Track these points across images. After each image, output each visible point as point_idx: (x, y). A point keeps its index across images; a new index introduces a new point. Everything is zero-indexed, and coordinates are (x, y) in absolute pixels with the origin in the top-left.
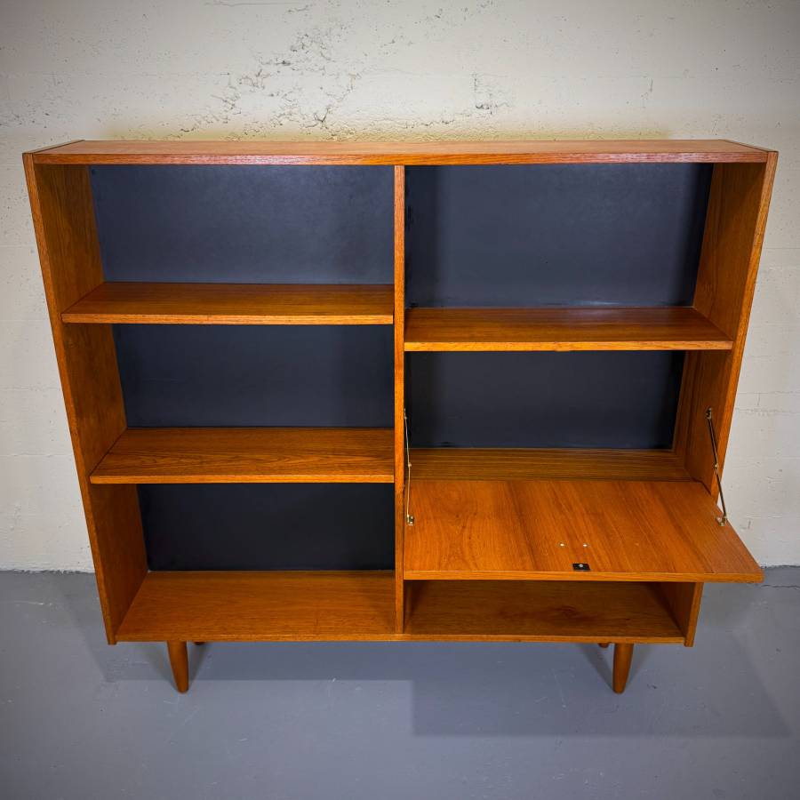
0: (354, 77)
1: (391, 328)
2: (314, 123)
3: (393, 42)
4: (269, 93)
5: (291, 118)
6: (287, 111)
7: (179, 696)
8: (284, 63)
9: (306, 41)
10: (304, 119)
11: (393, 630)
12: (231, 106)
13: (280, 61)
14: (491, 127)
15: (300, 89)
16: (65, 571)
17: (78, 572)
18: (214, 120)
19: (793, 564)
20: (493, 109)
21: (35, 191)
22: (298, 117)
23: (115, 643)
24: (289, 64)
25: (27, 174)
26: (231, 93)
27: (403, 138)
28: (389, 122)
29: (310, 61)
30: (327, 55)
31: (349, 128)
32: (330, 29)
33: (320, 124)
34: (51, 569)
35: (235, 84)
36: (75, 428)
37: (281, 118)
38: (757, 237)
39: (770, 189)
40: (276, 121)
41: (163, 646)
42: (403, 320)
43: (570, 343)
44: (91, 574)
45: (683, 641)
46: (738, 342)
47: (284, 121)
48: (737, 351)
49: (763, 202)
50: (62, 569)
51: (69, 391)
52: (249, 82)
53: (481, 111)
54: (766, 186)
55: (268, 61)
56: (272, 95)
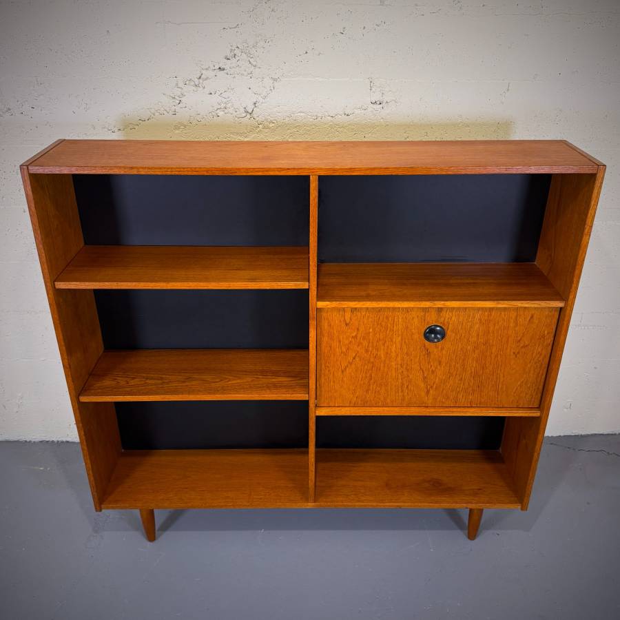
0: (275, 80)
1: (307, 291)
2: (244, 115)
3: (306, 53)
4: (208, 92)
5: (226, 111)
6: (223, 106)
7: (149, 544)
8: (220, 68)
9: (237, 52)
10: (236, 112)
11: (307, 500)
12: (178, 102)
13: (217, 67)
14: (382, 118)
15: (232, 89)
16: (58, 441)
17: (68, 442)
18: (165, 112)
19: (601, 433)
20: (384, 104)
21: (30, 193)
22: (231, 110)
23: (101, 511)
24: (224, 69)
25: (24, 181)
26: (178, 92)
27: (314, 127)
28: (302, 114)
29: (241, 67)
30: (254, 63)
31: (272, 119)
32: (257, 43)
33: (249, 116)
34: (47, 440)
35: (181, 85)
36: (66, 364)
37: (218, 111)
38: (587, 228)
39: (599, 193)
40: (213, 114)
41: (137, 512)
42: (316, 286)
43: (443, 302)
44: (78, 443)
45: (519, 507)
46: (570, 302)
47: (221, 113)
48: (569, 308)
49: (593, 203)
50: (55, 439)
51: (61, 337)
52: (193, 83)
53: (375, 106)
54: (595, 191)
55: (207, 67)
56: (211, 94)
